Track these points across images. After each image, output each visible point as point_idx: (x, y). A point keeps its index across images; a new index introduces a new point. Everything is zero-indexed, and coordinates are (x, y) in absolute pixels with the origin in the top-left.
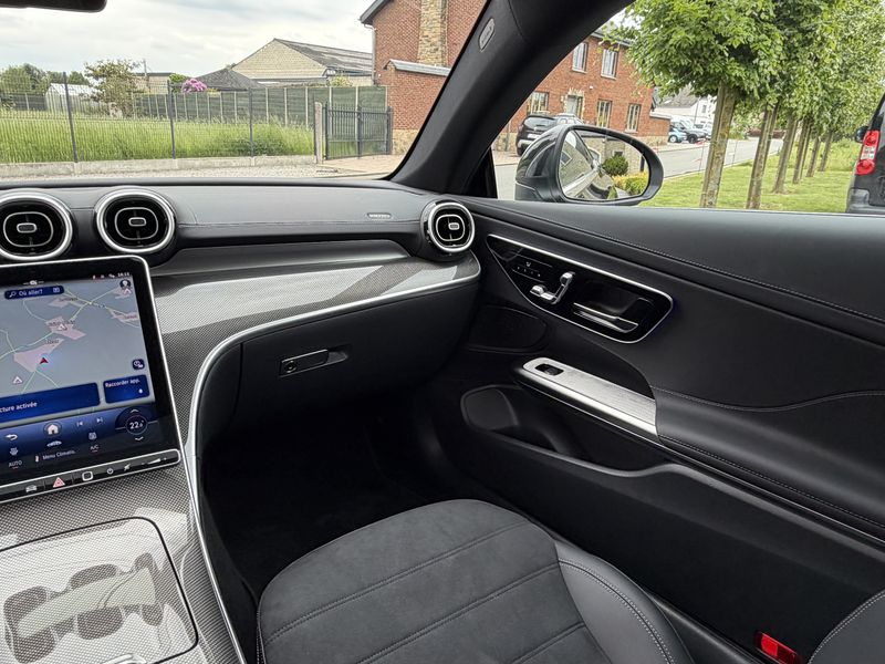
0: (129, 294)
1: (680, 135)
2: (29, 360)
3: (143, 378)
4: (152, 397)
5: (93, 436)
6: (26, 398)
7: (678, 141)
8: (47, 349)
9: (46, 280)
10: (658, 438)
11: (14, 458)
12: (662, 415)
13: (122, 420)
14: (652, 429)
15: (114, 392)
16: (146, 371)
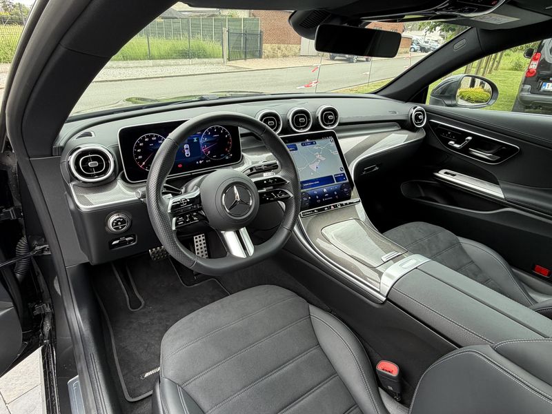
0: (333, 144)
1: (416, 47)
2: (313, 167)
3: (344, 174)
4: (348, 181)
5: (336, 193)
6: (315, 180)
7: (415, 51)
8: (317, 164)
9: (311, 139)
10: (505, 199)
11: (318, 199)
12: (504, 190)
13: (342, 187)
14: (502, 196)
15: (338, 179)
16: (344, 172)
